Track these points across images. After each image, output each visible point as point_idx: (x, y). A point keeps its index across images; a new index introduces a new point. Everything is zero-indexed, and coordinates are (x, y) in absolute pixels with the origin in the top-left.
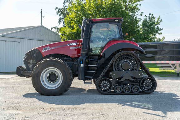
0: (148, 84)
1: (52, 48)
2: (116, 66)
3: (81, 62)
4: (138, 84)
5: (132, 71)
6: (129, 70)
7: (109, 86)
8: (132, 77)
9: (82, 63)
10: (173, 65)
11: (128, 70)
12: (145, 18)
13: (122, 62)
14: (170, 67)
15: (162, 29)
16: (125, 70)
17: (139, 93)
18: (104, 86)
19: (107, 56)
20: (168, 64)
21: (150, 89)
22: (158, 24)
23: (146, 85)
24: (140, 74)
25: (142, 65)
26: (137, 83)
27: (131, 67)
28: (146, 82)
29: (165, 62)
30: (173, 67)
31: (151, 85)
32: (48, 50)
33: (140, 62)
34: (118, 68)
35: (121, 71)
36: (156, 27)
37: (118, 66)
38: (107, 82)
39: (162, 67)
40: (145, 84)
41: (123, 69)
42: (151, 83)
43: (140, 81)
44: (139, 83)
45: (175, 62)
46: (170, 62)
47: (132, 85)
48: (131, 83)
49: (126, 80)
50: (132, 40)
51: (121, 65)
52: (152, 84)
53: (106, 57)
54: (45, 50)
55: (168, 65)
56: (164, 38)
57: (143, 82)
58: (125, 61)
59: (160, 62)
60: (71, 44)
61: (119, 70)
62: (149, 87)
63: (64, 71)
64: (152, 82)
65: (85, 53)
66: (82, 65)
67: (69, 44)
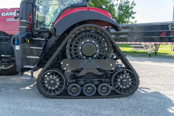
0: (124, 81)
2: (73, 50)
3: (16, 42)
4: (108, 80)
5: (98, 58)
6: (95, 56)
7: (58, 84)
8: (98, 69)
9: (18, 44)
10: (146, 46)
11: (92, 56)
12: (121, 3)
13: (83, 43)
14: (143, 47)
15: (135, 13)
16: (87, 57)
17: (109, 96)
18: (50, 84)
19: (59, 33)
20: (141, 44)
21: (128, 88)
22: (132, 7)
23: (122, 82)
24: (111, 65)
25: (116, 48)
26: (107, 78)
27: (98, 51)
28: (121, 77)
29: (138, 43)
30: (146, 48)
31: (130, 83)
33: (112, 43)
34: (75, 54)
35: (80, 58)
36: (130, 11)
37: (75, 50)
38: (55, 78)
39: (135, 47)
40: (119, 80)
41: (85, 55)
42: (130, 80)
43: (112, 75)
44: (110, 78)
45: (148, 43)
46: (143, 43)
47: (98, 81)
48: (96, 77)
49: (88, 73)
50: (101, 7)
51: (80, 48)
52: (132, 80)
53: (56, 35)
55: (140, 46)
56: (136, 21)
57: (116, 77)
58: (88, 41)
59: (133, 43)
61: (77, 57)
62: (126, 86)
64: (131, 77)
65: (26, 27)
66: (18, 47)
67: (5, 13)
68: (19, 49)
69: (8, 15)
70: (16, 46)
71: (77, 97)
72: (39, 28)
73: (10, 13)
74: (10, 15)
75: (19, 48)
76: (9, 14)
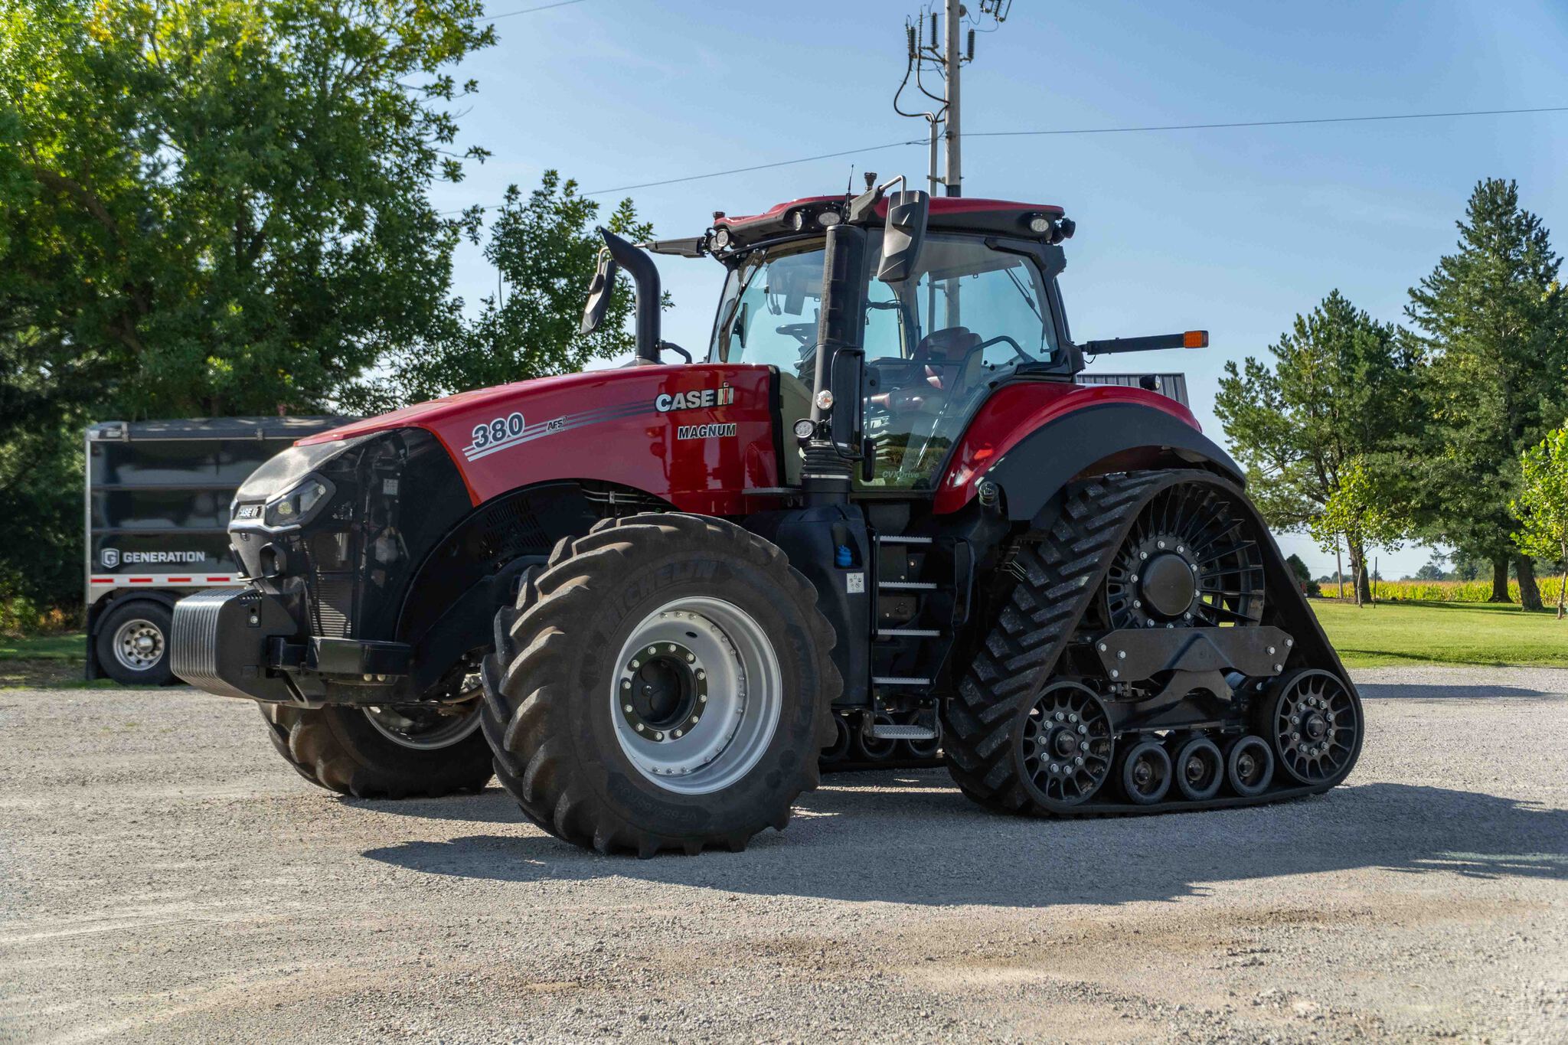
0: (1316, 720)
1: (546, 430)
3: (845, 555)
6: (1188, 616)
7: (1085, 745)
8: (1224, 671)
9: (856, 566)
11: (1178, 619)
13: (1144, 554)
16: (1162, 621)
18: (1057, 751)
21: (1324, 758)
23: (1306, 730)
24: (1272, 650)
27: (1197, 594)
31: (1332, 731)
32: (510, 441)
34: (1116, 607)
35: (1133, 624)
37: (1113, 589)
38: (1073, 716)
41: (1153, 614)
42: (1330, 717)
51: (1135, 579)
52: (1336, 720)
53: (1011, 517)
54: (493, 447)
58: (1161, 545)
60: (680, 396)
63: (794, 631)
65: (845, 477)
66: (855, 581)
67: (668, 398)
68: (861, 589)
69: (683, 405)
70: (849, 576)
71: (1159, 805)
72: (879, 482)
73: (689, 396)
74: (690, 405)
75: (862, 584)
76: (687, 401)
